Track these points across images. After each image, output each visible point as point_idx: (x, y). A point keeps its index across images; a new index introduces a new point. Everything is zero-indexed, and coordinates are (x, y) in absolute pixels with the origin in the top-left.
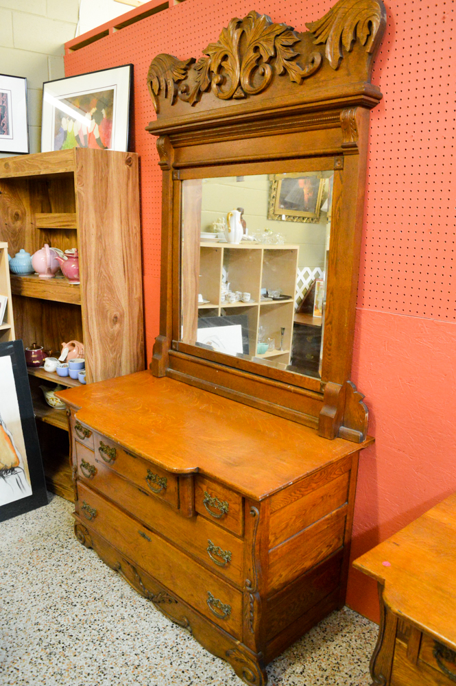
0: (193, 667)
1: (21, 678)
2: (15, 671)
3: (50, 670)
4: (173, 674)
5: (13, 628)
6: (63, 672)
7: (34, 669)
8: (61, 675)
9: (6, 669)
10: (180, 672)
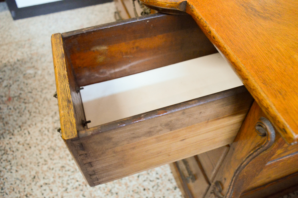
0: (155, 188)
1: (27, 142)
2: (27, 134)
3: (49, 143)
4: (135, 188)
5: (43, 96)
6: (57, 148)
7: (40, 138)
8: (54, 150)
9: (23, 130)
10: (142, 189)
